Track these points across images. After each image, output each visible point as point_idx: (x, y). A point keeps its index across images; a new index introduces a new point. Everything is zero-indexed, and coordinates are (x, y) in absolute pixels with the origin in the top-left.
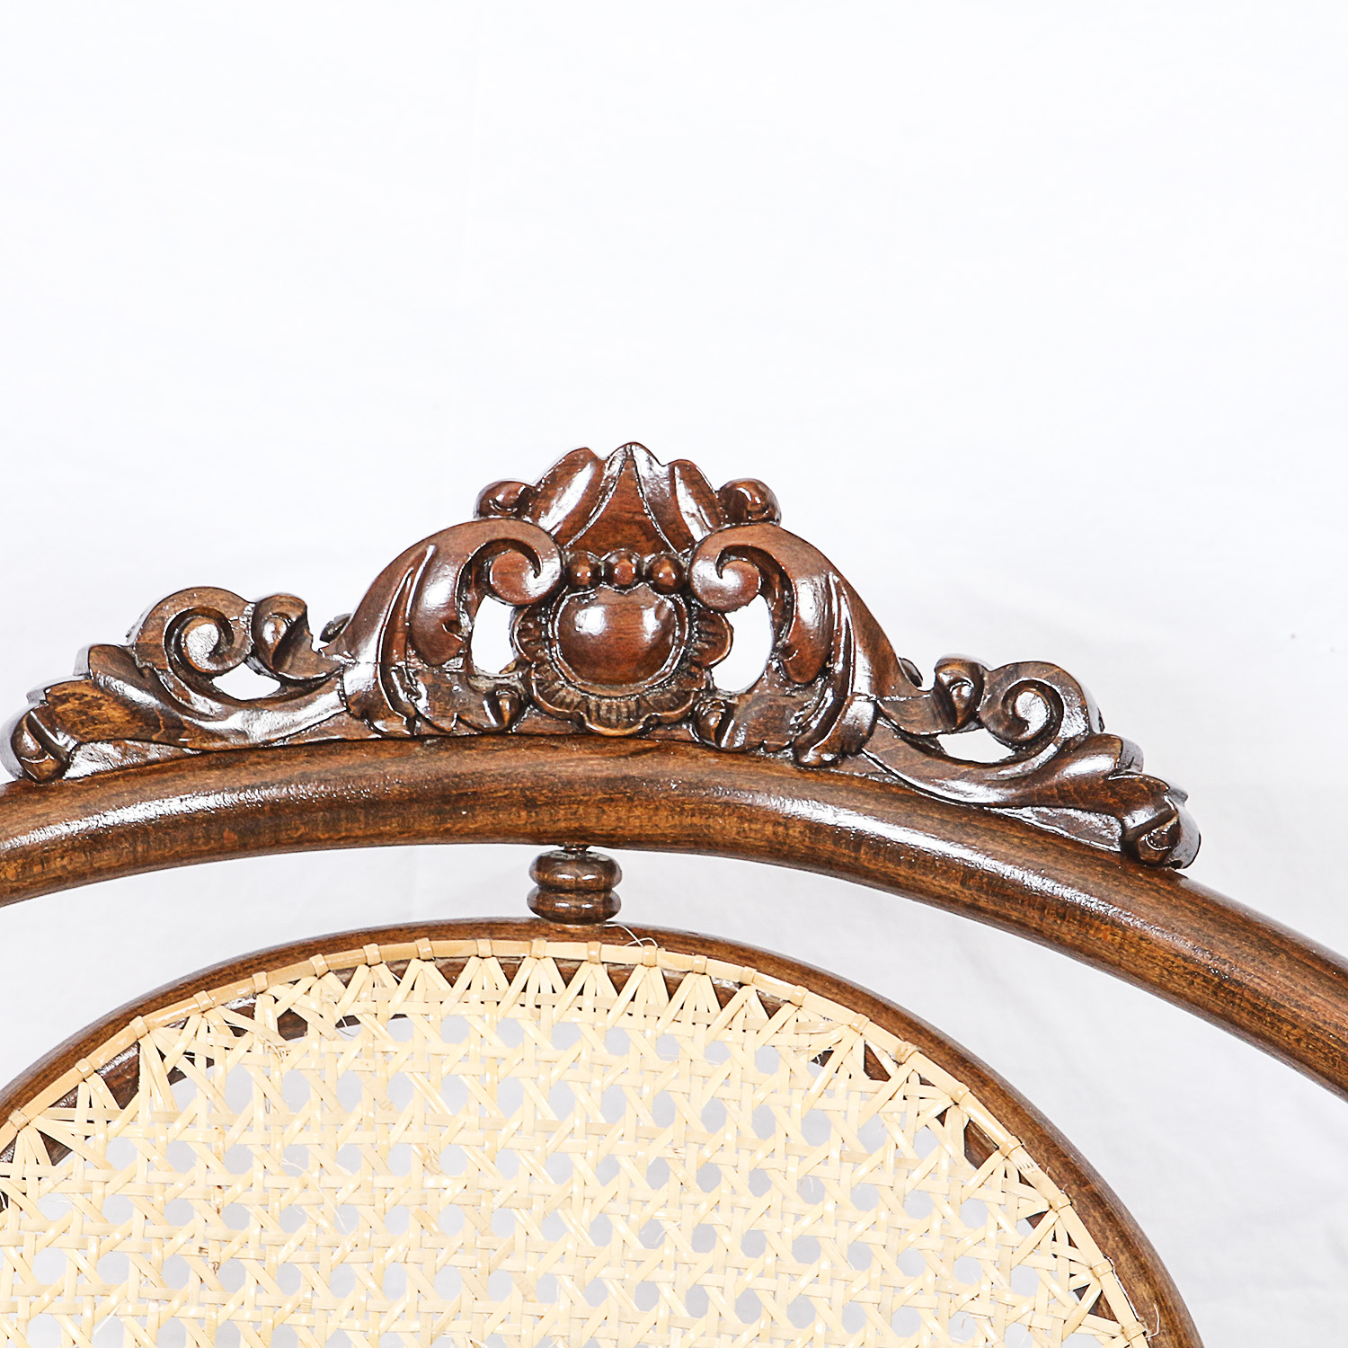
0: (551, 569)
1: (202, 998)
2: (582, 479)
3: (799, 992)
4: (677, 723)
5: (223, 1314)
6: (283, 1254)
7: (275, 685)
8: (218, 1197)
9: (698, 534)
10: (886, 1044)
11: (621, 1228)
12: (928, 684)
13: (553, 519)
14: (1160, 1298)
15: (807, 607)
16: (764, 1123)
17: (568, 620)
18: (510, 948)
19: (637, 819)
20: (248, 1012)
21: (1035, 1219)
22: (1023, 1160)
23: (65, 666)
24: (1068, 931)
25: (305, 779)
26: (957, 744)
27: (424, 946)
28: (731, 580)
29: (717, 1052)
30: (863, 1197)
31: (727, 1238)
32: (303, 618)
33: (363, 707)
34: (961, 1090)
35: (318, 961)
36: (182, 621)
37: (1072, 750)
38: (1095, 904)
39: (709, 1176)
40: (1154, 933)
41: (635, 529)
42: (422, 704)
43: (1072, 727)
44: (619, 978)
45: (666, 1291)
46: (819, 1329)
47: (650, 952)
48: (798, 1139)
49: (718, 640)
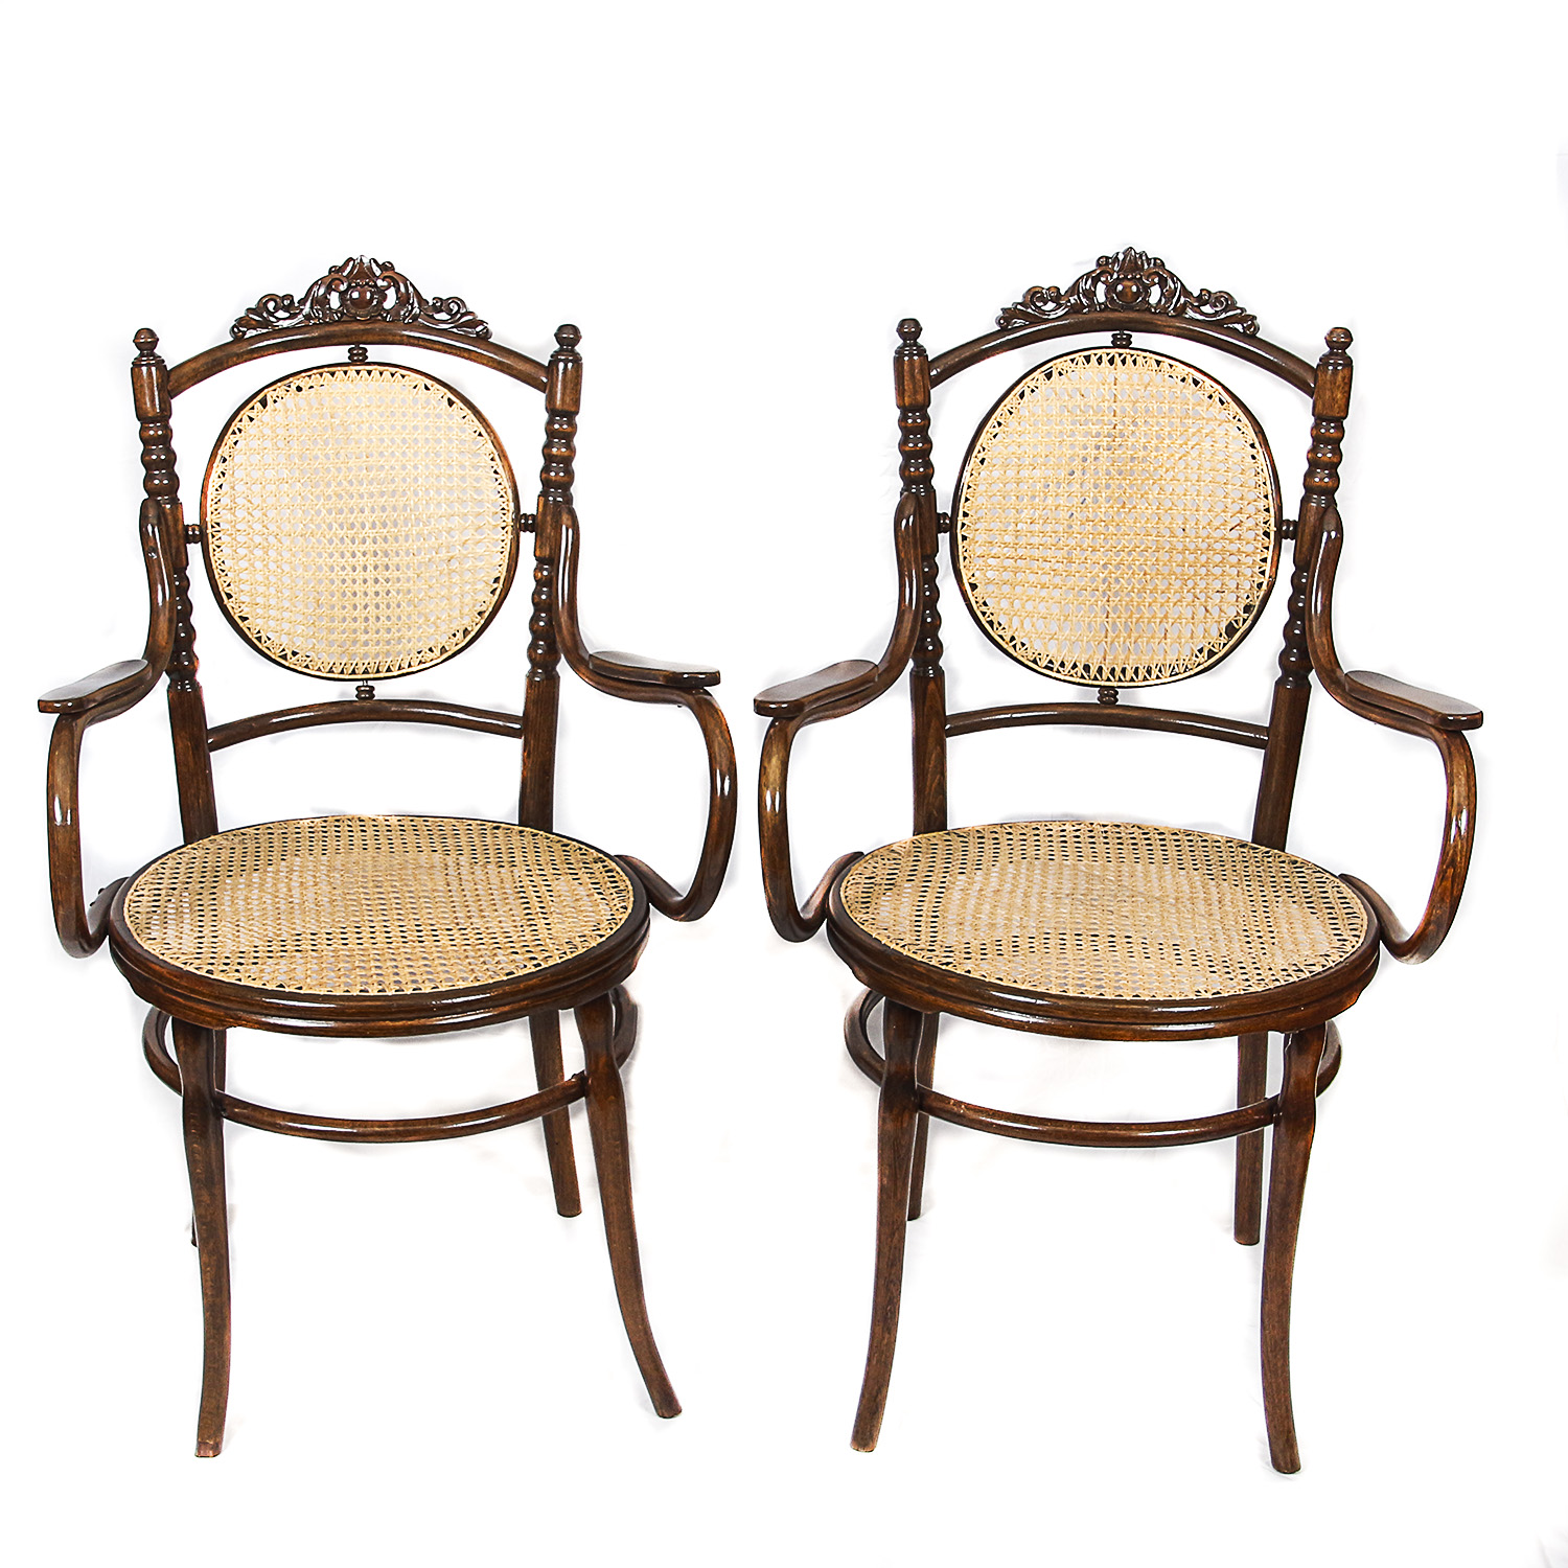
0: (346, 284)
1: (279, 384)
2: (351, 263)
3: (409, 373)
4: (377, 316)
6: (302, 438)
7: (288, 314)
9: (378, 274)
10: (429, 382)
11: (375, 427)
12: (431, 304)
13: (345, 273)
14: (492, 432)
15: (403, 289)
16: (403, 400)
17: (350, 295)
18: (345, 368)
19: (370, 338)
20: (289, 386)
21: (464, 417)
22: (461, 405)
23: (242, 313)
24: (467, 355)
25: (297, 335)
26: (437, 316)
27: (326, 369)
28: (386, 284)
29: (392, 387)
30: (427, 416)
31: (398, 427)
32: (293, 299)
33: (308, 317)
34: (446, 391)
35: (303, 374)
36: (267, 302)
37: (463, 315)
38: (471, 348)
39: (393, 414)
40: (485, 354)
41: (364, 274)
42: (321, 316)
43: (463, 310)
44: (369, 372)
45: (386, 440)
46: (420, 445)
47: (376, 367)
48: (412, 404)
49: (384, 297)
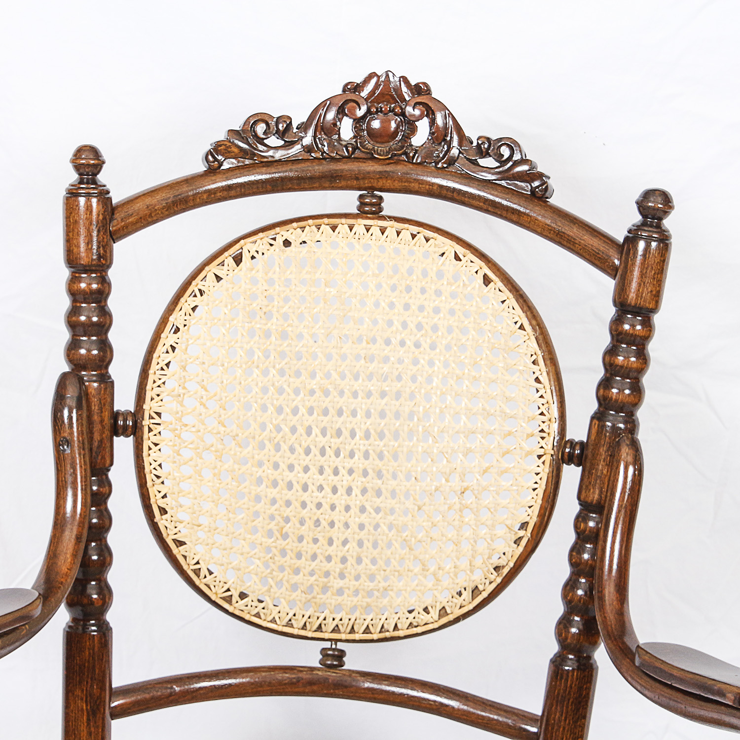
0: (364, 109)
1: (261, 235)
2: (373, 81)
3: (436, 235)
4: (401, 155)
5: (266, 327)
6: (284, 310)
7: (283, 142)
8: (265, 294)
9: (407, 98)
10: (461, 251)
11: (383, 304)
12: (475, 144)
13: (364, 94)
14: (539, 325)
15: (439, 121)
16: (425, 273)
17: (369, 124)
18: (351, 221)
19: (388, 184)
20: (274, 239)
21: (503, 302)
22: (500, 285)
23: (222, 136)
24: (514, 217)
25: (291, 170)
26: (483, 162)
27: (326, 220)
28: (417, 112)
29: (411, 252)
30: (453, 295)
31: (413, 307)
32: (291, 122)
33: (308, 149)
34: (483, 264)
35: (295, 225)
36: (255, 123)
37: (517, 163)
38: (522, 209)
39: (408, 289)
40: (540, 218)
41: (388, 97)
42: (326, 149)
43: (517, 157)
44: (383, 230)
45: (396, 322)
46: (440, 333)
47: (393, 223)
48: (435, 278)
49: (413, 130)
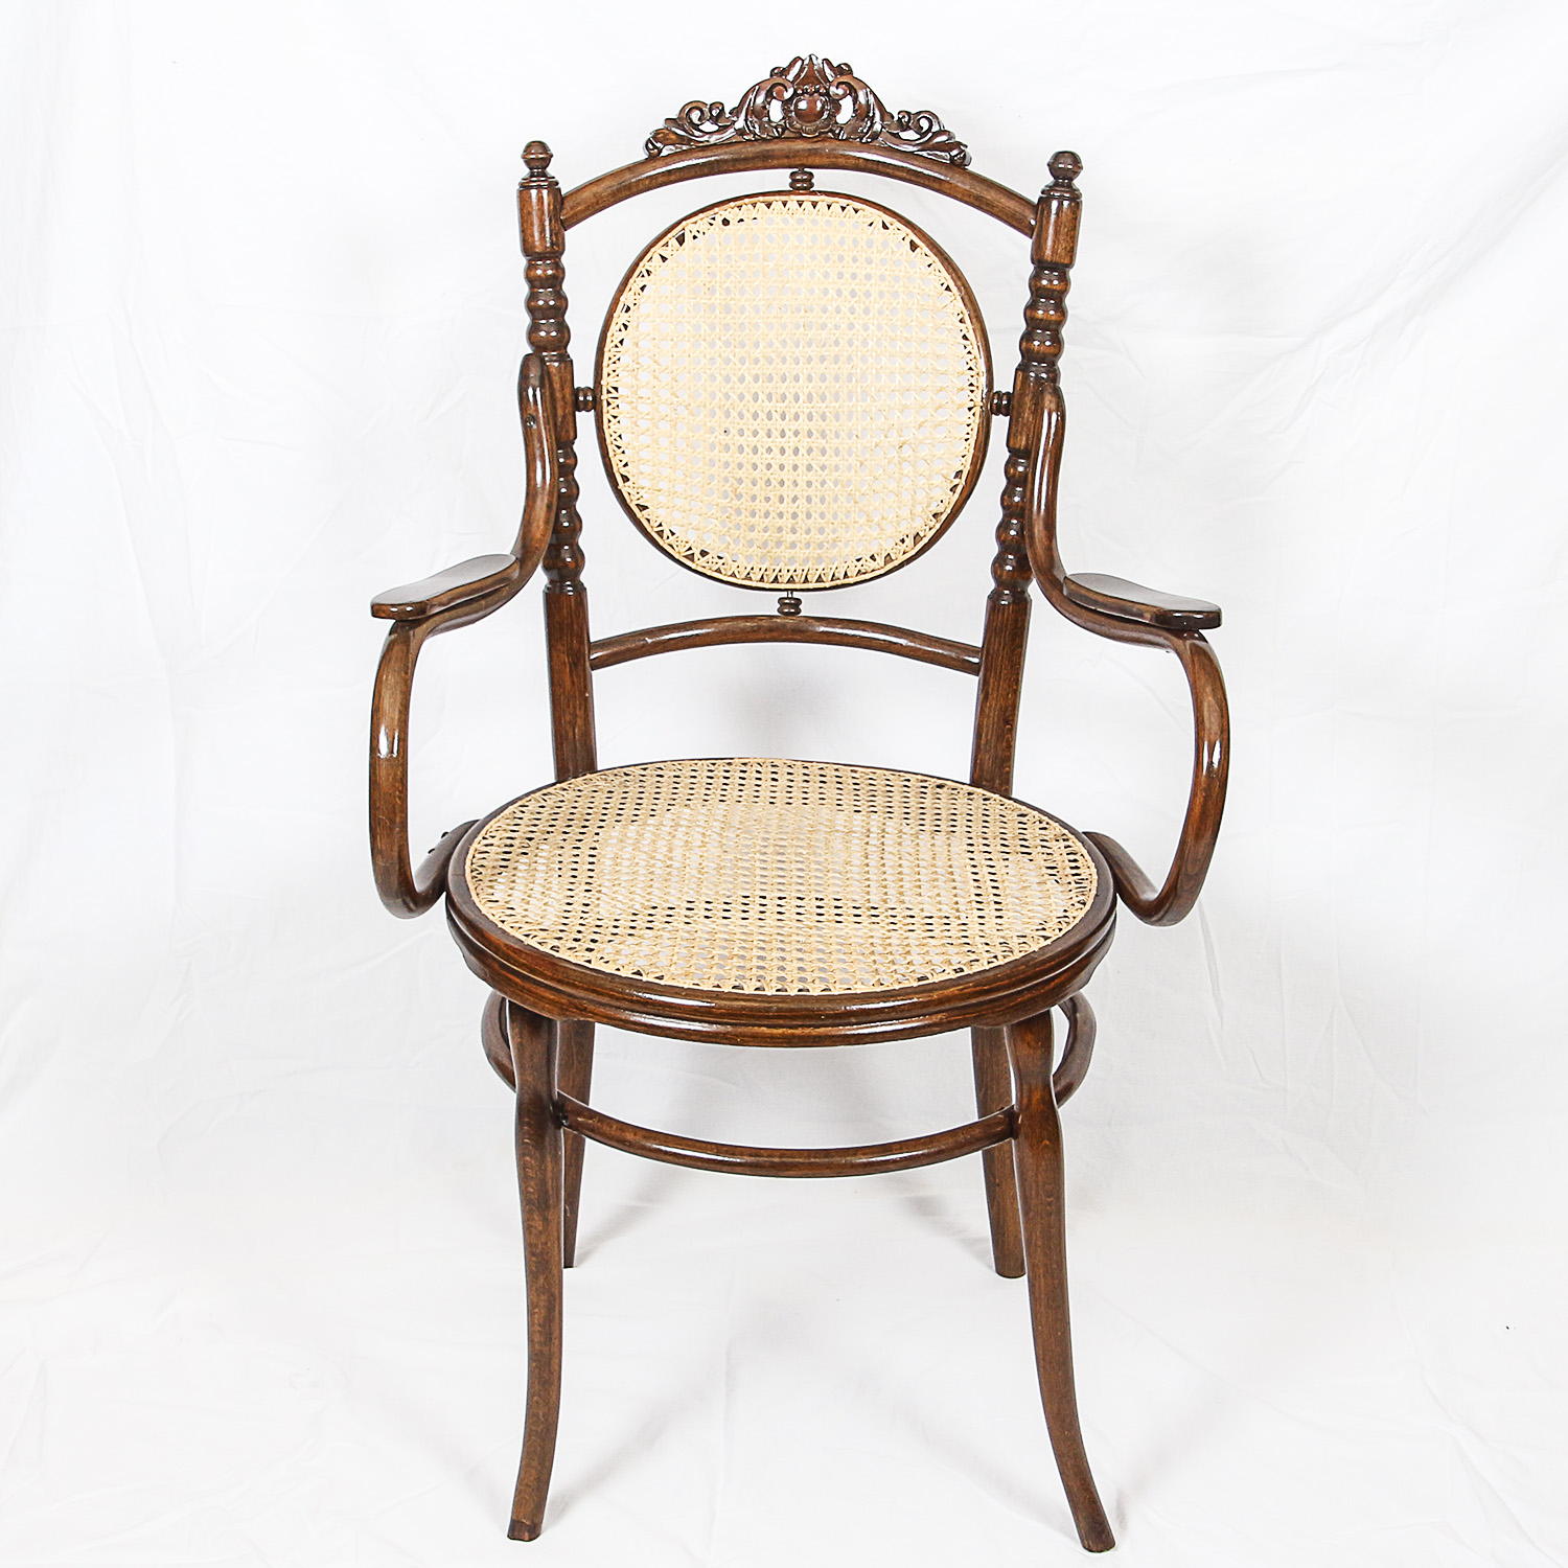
0: (791, 91)
1: (701, 215)
2: (799, 64)
3: (864, 206)
4: (827, 133)
5: (710, 302)
6: (726, 285)
7: (717, 128)
8: (708, 271)
9: (831, 79)
10: (888, 219)
11: (818, 274)
12: (896, 119)
13: (790, 77)
14: (963, 285)
15: (862, 99)
16: (855, 242)
17: (796, 105)
18: (784, 198)
19: (817, 161)
21: (929, 266)
22: (926, 250)
23: (661, 125)
24: (936, 185)
25: (726, 153)
26: (904, 135)
27: (761, 198)
28: (840, 92)
29: (842, 224)
30: (883, 262)
31: (846, 275)
32: (723, 108)
33: (741, 132)
34: (909, 231)
35: (732, 204)
36: (690, 110)
37: (936, 135)
38: (942, 178)
39: (841, 258)
40: (959, 184)
41: (812, 79)
42: (757, 131)
43: (935, 128)
44: (814, 205)
45: (830, 290)
46: (873, 299)
47: (823, 197)
48: (865, 247)
49: (838, 108)
